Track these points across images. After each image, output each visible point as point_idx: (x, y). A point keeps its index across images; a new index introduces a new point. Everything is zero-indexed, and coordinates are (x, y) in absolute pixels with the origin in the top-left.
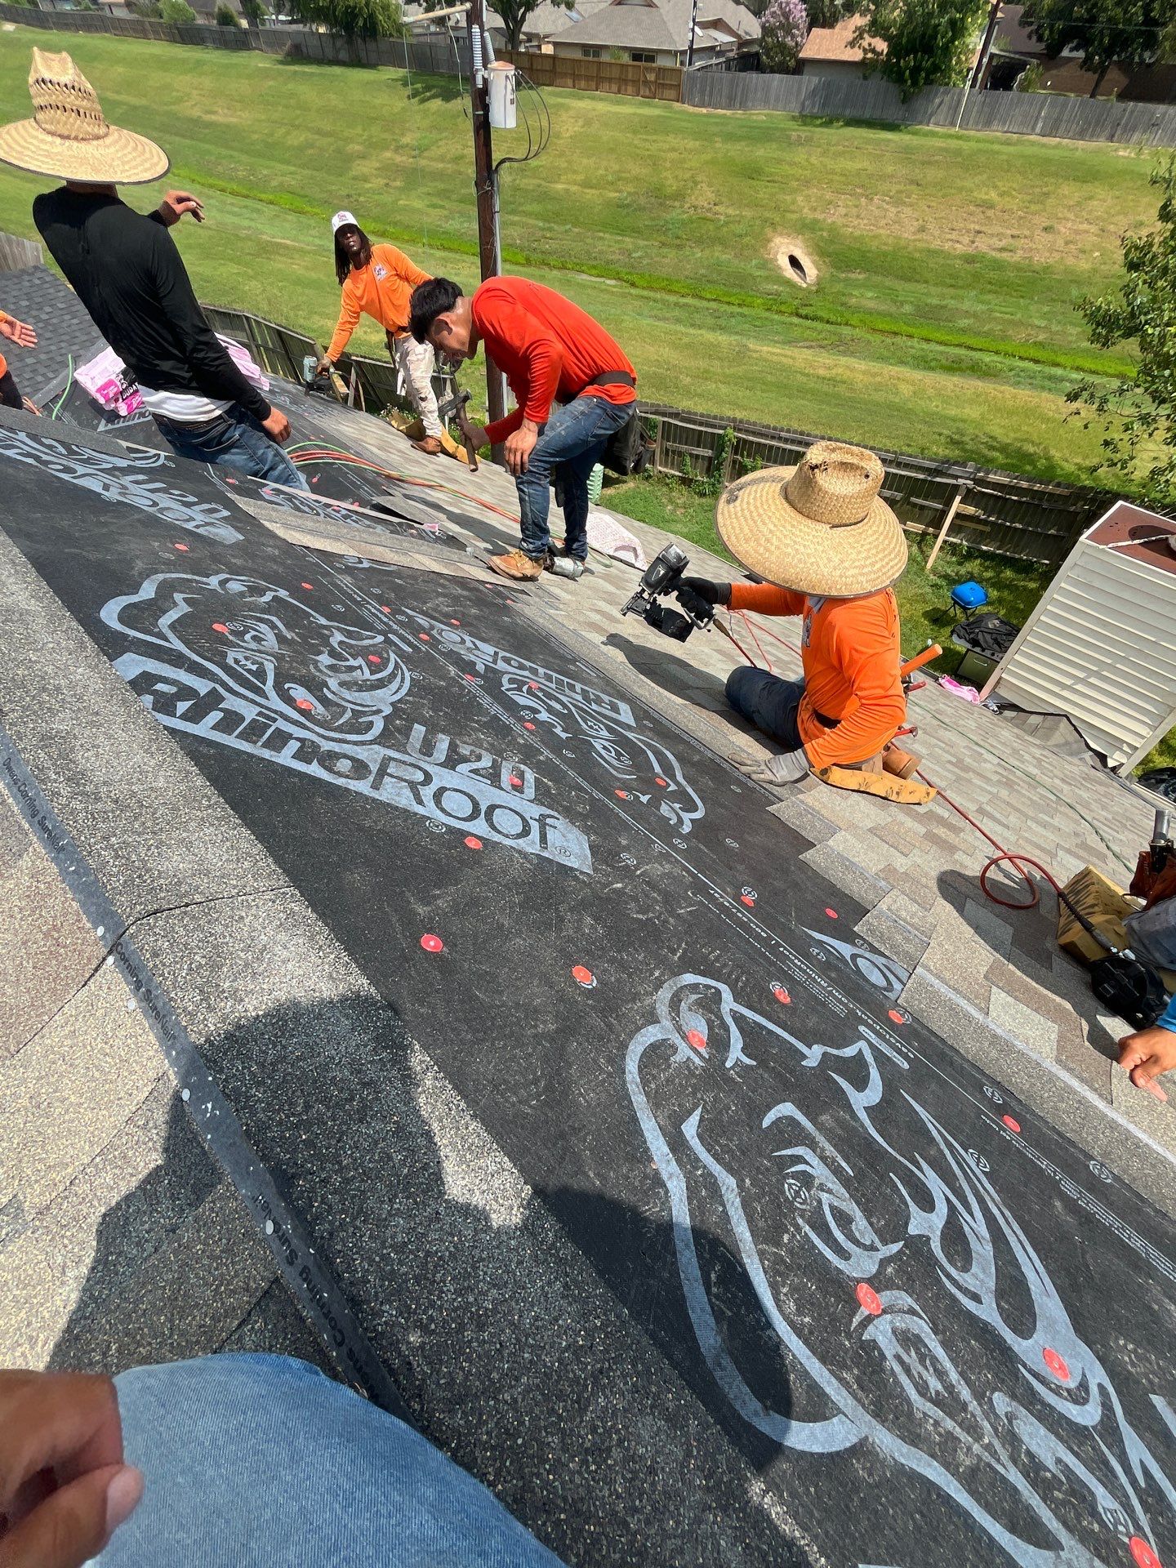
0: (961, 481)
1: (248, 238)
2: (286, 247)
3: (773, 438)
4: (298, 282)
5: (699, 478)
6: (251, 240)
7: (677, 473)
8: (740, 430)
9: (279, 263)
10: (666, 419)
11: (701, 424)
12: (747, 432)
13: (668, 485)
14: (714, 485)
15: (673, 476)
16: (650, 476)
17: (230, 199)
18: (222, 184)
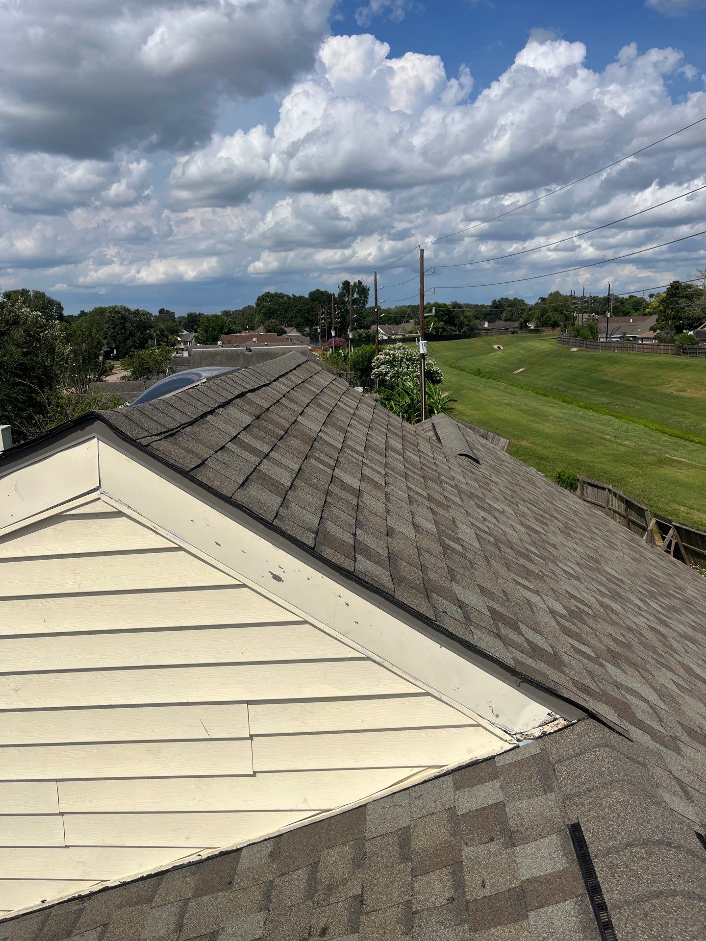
1: (654, 455)
2: (680, 462)
4: (676, 482)
6: (655, 456)
9: (668, 471)
17: (665, 437)
18: (666, 429)
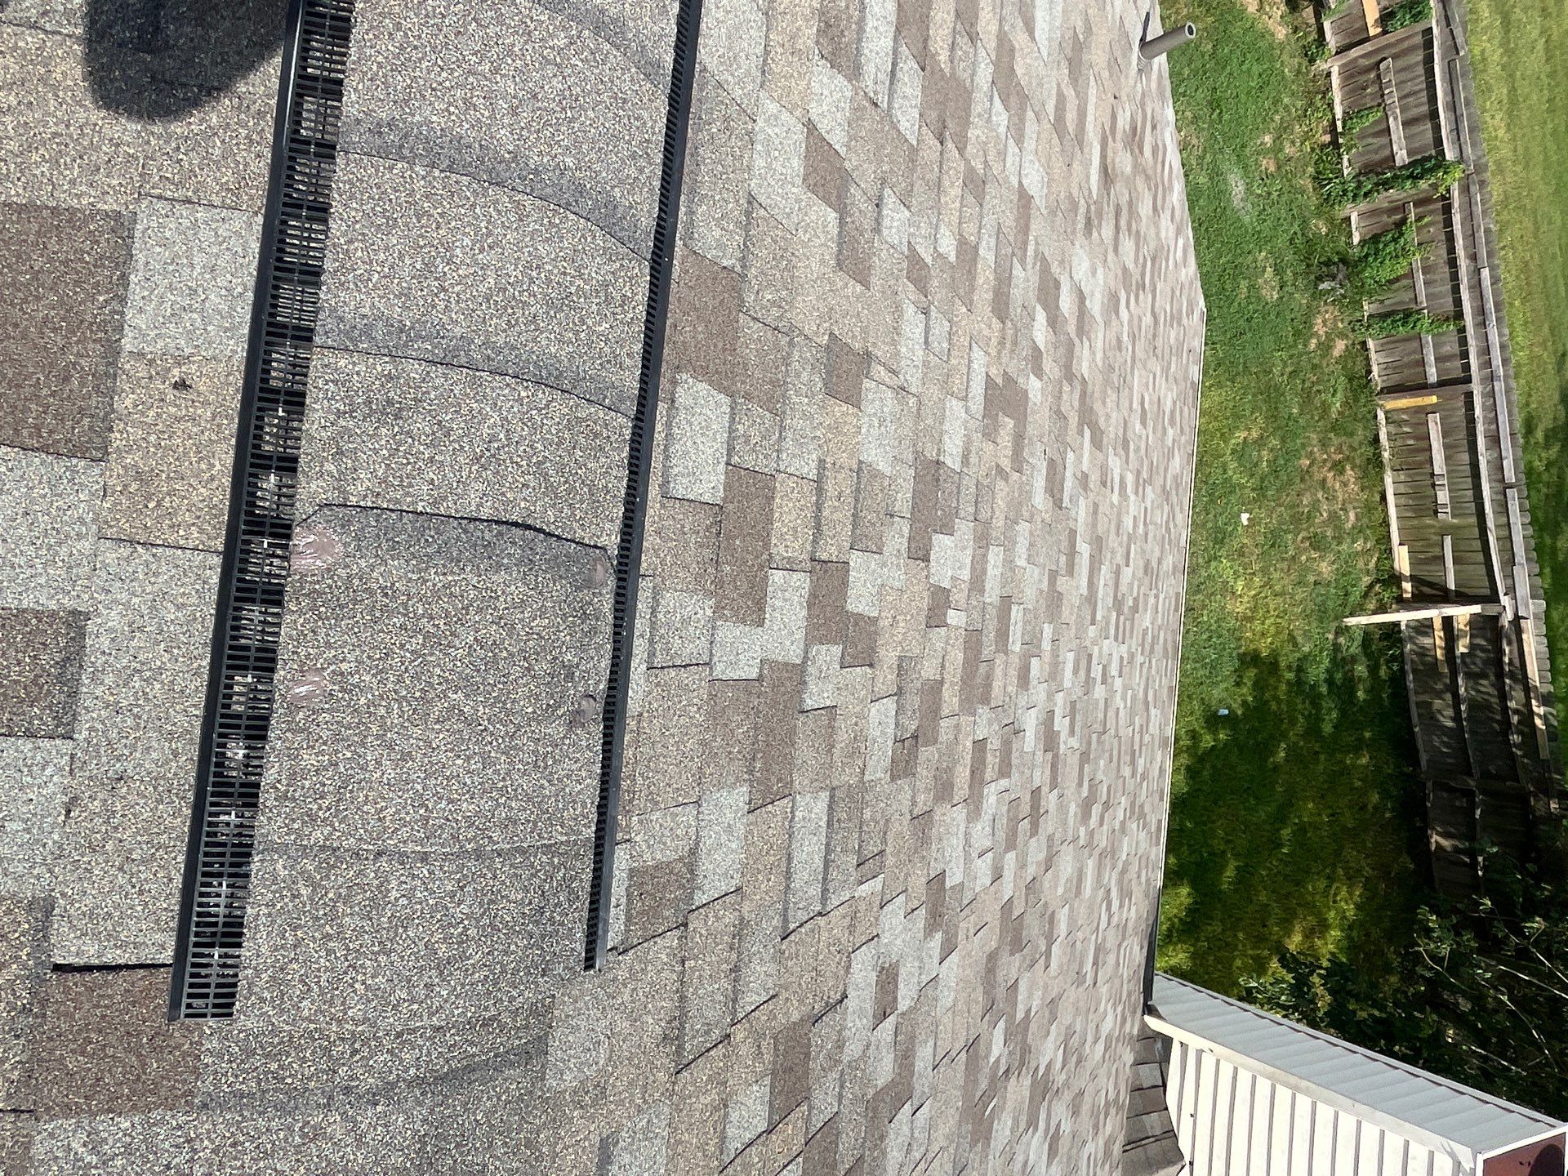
0: (1505, 600)
3: (1474, 257)
5: (1345, 158)
7: (1339, 111)
8: (1466, 189)
10: (1435, 31)
11: (1453, 107)
12: (1468, 205)
13: (1311, 104)
14: (1345, 192)
15: (1331, 106)
16: (1312, 61)
